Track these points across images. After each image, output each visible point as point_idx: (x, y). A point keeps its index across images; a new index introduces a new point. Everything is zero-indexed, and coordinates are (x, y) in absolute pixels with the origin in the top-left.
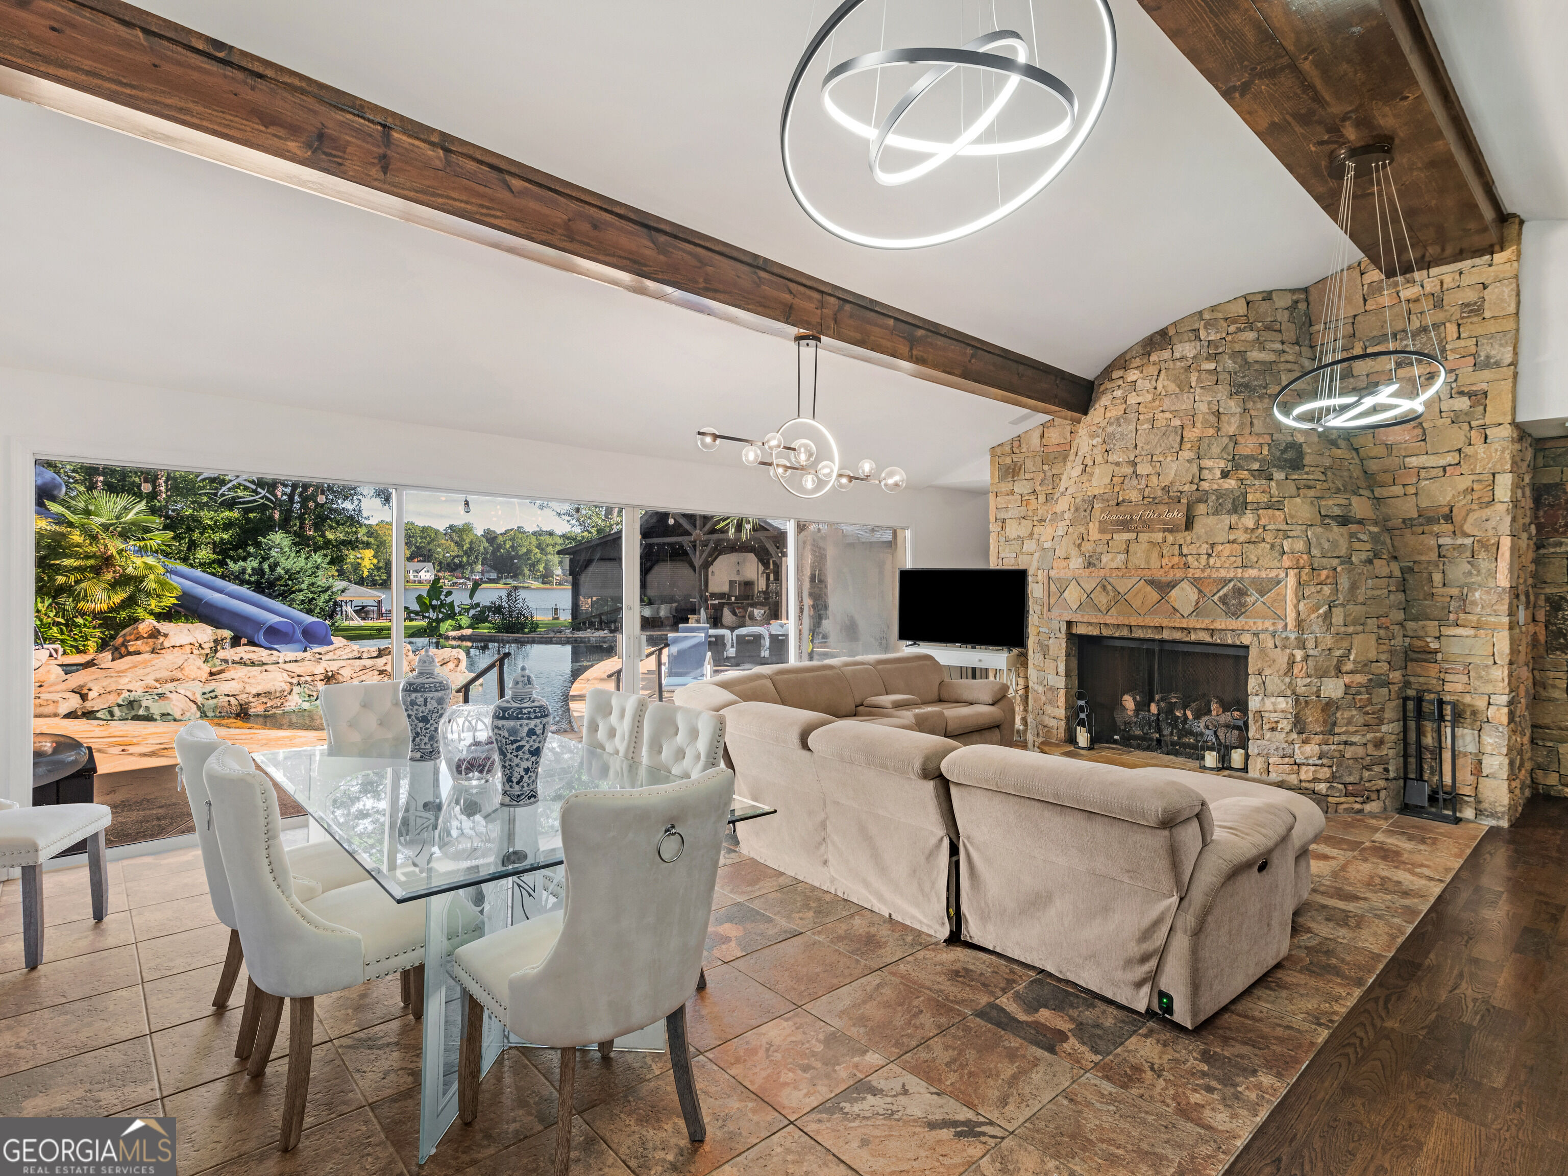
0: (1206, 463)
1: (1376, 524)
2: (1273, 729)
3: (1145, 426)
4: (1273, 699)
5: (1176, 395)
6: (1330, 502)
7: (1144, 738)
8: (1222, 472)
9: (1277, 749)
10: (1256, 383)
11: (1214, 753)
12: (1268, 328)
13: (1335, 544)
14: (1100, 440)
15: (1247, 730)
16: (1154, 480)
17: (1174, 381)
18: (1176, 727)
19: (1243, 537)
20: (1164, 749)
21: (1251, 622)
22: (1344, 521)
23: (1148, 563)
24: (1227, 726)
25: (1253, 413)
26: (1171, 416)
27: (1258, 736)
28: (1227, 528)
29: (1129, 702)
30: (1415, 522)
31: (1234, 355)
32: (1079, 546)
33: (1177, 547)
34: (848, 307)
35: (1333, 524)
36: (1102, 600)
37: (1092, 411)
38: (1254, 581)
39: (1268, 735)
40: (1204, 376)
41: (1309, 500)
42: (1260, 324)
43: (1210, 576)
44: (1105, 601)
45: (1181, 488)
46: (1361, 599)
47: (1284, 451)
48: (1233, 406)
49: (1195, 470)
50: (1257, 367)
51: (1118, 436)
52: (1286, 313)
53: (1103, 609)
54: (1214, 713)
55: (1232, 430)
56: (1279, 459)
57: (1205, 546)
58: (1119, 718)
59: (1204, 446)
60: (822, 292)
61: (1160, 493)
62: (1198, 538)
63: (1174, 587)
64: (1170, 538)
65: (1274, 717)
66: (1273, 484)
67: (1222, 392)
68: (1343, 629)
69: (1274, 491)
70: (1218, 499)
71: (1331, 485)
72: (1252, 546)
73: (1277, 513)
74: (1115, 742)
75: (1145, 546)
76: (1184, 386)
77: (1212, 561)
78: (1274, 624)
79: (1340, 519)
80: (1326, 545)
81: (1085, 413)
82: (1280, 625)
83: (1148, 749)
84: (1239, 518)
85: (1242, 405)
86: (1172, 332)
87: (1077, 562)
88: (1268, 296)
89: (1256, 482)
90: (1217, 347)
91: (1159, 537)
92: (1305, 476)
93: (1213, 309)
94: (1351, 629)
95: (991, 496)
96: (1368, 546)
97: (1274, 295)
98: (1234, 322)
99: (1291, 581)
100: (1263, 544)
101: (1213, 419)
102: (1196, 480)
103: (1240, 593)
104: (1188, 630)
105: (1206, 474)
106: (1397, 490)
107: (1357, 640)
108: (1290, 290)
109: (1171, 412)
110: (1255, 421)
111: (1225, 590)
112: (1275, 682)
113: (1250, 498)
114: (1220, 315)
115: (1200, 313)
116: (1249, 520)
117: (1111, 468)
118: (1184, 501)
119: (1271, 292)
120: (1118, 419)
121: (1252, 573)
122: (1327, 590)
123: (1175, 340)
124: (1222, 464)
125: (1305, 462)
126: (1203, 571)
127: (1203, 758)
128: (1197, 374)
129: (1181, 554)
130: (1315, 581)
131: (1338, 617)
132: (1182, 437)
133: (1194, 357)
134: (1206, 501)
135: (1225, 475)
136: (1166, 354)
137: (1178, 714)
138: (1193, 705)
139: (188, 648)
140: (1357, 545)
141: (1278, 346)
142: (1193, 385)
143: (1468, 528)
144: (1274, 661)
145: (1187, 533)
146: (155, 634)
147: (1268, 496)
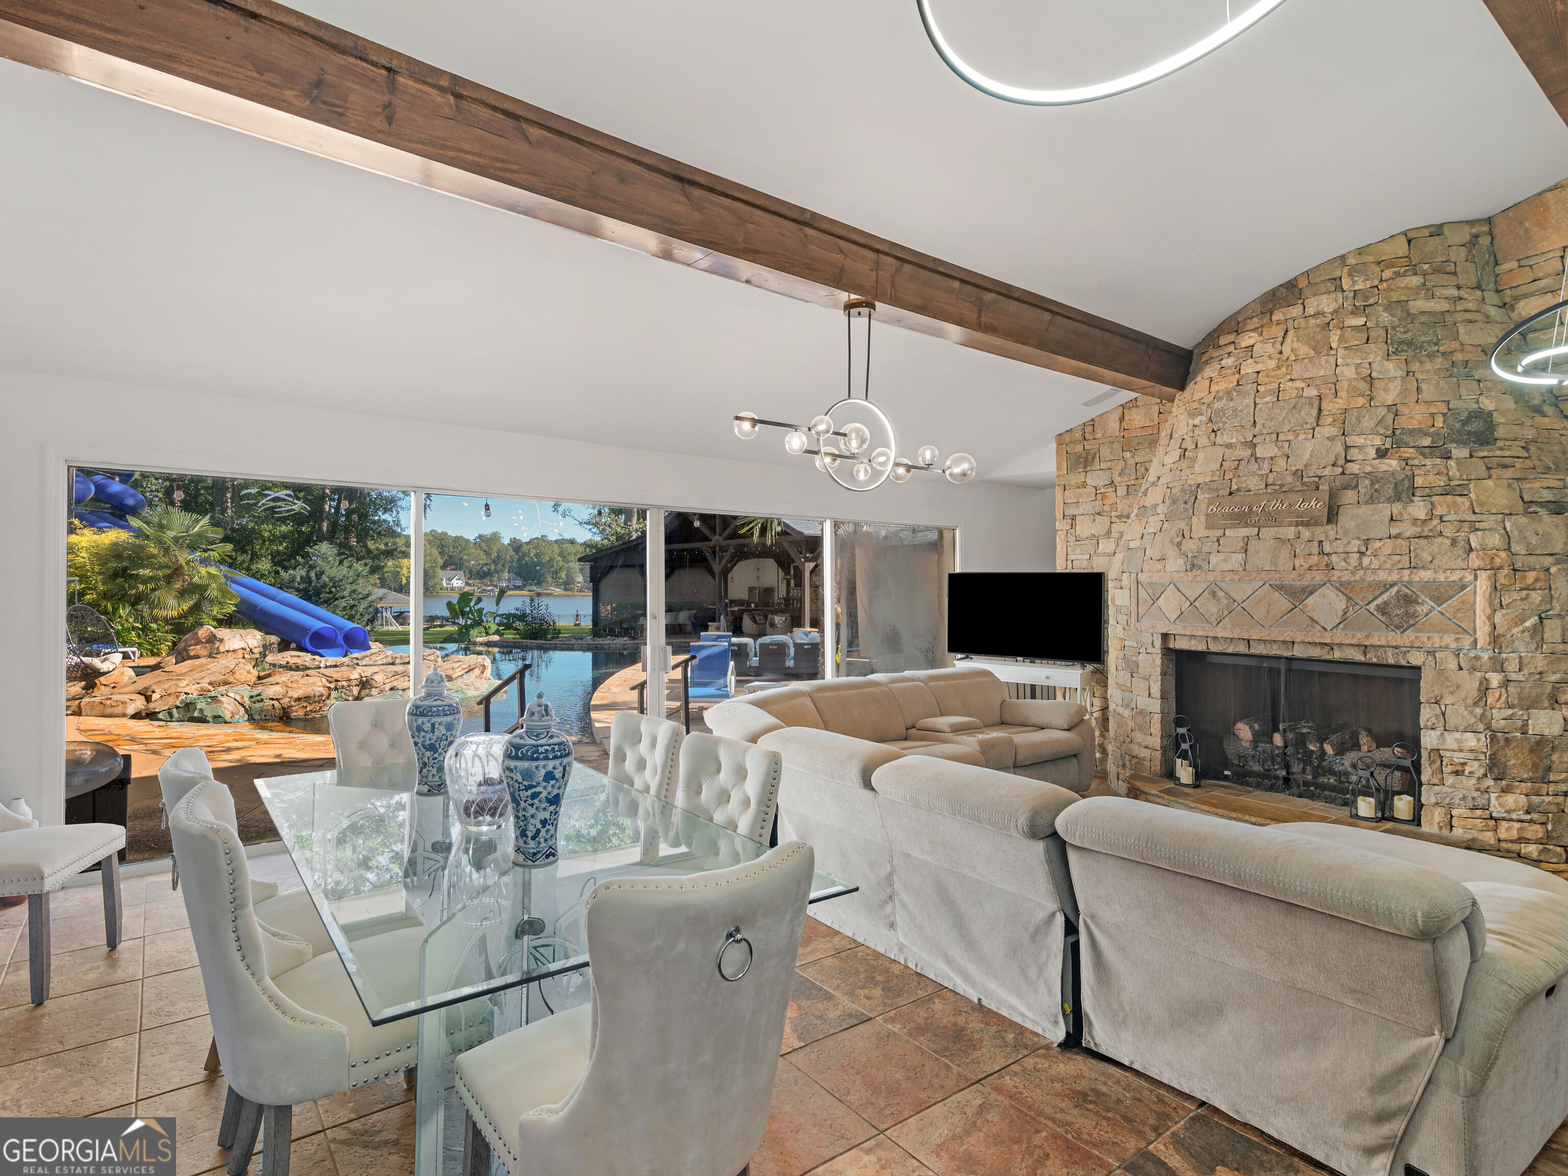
0: (1355, 440)
2: (1457, 773)
3: (1268, 399)
4: (1457, 735)
5: (1311, 359)
6: (1537, 485)
7: (1266, 775)
8: (1378, 450)
9: (1464, 798)
10: (1423, 339)
11: (1372, 800)
12: (1437, 271)
13: (1546, 539)
14: (1203, 418)
15: (1418, 771)
16: (1281, 463)
17: (1307, 343)
18: (1311, 764)
19: (1410, 531)
20: (1295, 790)
21: (1424, 637)
22: (1558, 508)
23: (1275, 564)
24: (1385, 766)
25: (1419, 376)
26: (1303, 385)
27: (1436, 781)
28: (1387, 520)
29: (1244, 731)
31: (1390, 307)
32: (1179, 544)
33: (1316, 544)
34: (907, 268)
35: (1543, 512)
36: (1211, 608)
37: (1191, 386)
38: (1426, 586)
39: (1450, 780)
40: (1349, 333)
41: (1505, 483)
42: (1426, 267)
43: (1363, 580)
44: (1215, 610)
45: (1319, 473)
47: (1465, 422)
48: (1392, 369)
49: (1339, 448)
50: (1423, 319)
51: (1229, 413)
52: (1463, 252)
53: (1213, 619)
54: (1365, 748)
55: (1390, 399)
56: (1459, 431)
57: (1356, 543)
58: (1231, 750)
59: (1352, 419)
60: (877, 251)
61: (1289, 479)
62: (1346, 533)
63: (1311, 593)
64: (1306, 533)
65: (1458, 757)
66: (1452, 463)
67: (1375, 353)
68: (1560, 648)
69: (1454, 472)
70: (1372, 484)
71: (1536, 462)
72: (1423, 542)
73: (1459, 500)
74: (1226, 778)
75: (1271, 543)
76: (1322, 348)
77: (1366, 561)
79: (1552, 506)
80: (1534, 540)
81: (1182, 388)
82: (1467, 642)
83: (1272, 788)
84: (1405, 508)
85: (1403, 366)
86: (1302, 284)
87: (1175, 564)
88: (1437, 231)
89: (1428, 462)
90: (1366, 298)
91: (1290, 532)
92: (1498, 453)
93: (1360, 251)
95: (1058, 491)
97: (1446, 229)
98: (1390, 264)
99: (1483, 585)
100: (1440, 539)
101: (1363, 386)
102: (1341, 462)
103: (1408, 600)
104: (1331, 647)
105: (1354, 454)
108: (1467, 222)
109: (1303, 380)
110: (1424, 386)
111: (1385, 597)
112: (1458, 714)
113: (1419, 482)
114: (1371, 259)
115: (1343, 258)
116: (1419, 509)
117: (1219, 452)
118: (1324, 487)
119: (1442, 225)
120: (1229, 393)
121: (1426, 575)
122: (1534, 597)
123: (1307, 292)
124: (1378, 441)
125: (1498, 434)
126: (1353, 573)
127: (1354, 804)
128: (1339, 332)
129: (1322, 553)
130: (1516, 587)
131: (1553, 631)
132: (1320, 409)
133: (1335, 312)
134: (1356, 487)
135: (1382, 454)
136: (1295, 311)
137: (1312, 747)
138: (1334, 737)
139: (240, 653)
141: (1454, 292)
142: (1334, 345)
144: (1458, 686)
145: (1329, 527)
146: (212, 639)
147: (1445, 478)
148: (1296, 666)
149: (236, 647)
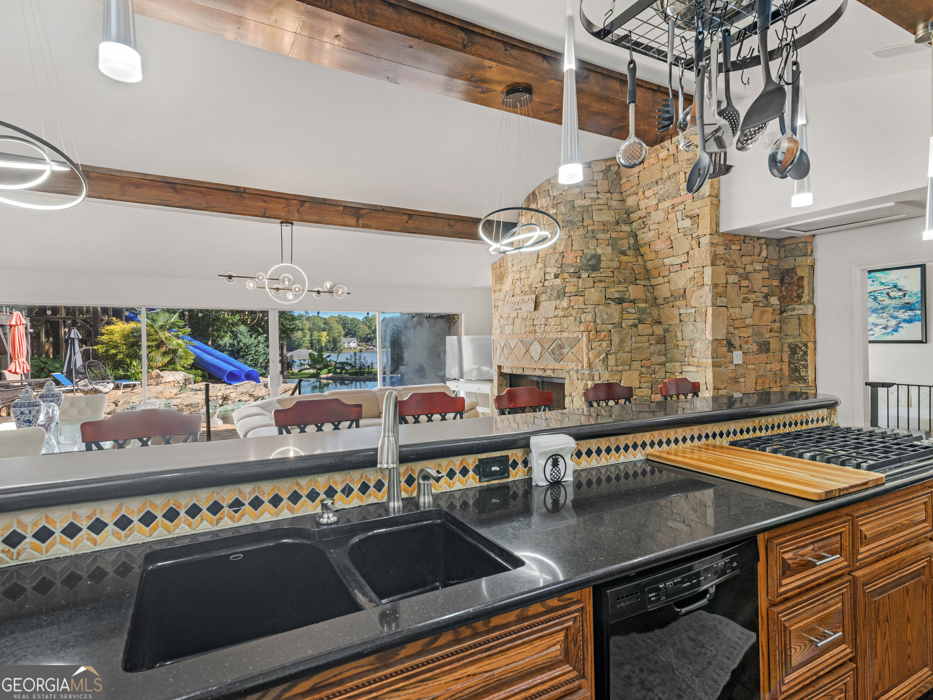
0: (548, 270)
1: (646, 301)
6: (613, 290)
8: (555, 275)
10: (576, 219)
12: (587, 185)
13: (610, 316)
14: (512, 258)
16: (526, 281)
19: (561, 313)
21: (565, 364)
22: (620, 301)
23: (520, 330)
25: (573, 238)
28: (554, 308)
30: (669, 300)
31: (566, 203)
33: (532, 321)
34: (305, 204)
35: (612, 303)
38: (567, 339)
41: (599, 289)
42: (582, 183)
43: (545, 338)
44: (507, 354)
45: (536, 285)
46: (627, 349)
47: (589, 260)
48: (563, 234)
49: (543, 274)
50: (578, 209)
52: (601, 174)
53: (506, 358)
55: (561, 249)
56: (586, 265)
57: (544, 319)
59: (547, 260)
61: (527, 289)
62: (541, 315)
63: (531, 344)
64: (530, 316)
66: (580, 280)
68: (615, 368)
69: (580, 285)
70: (551, 291)
71: (615, 279)
72: (565, 318)
73: (580, 298)
75: (520, 320)
77: (546, 328)
78: (577, 365)
79: (617, 300)
80: (605, 317)
82: (580, 367)
84: (560, 302)
85: (568, 233)
86: (537, 192)
88: (588, 165)
89: (571, 280)
90: (557, 199)
91: (525, 315)
92: (599, 275)
94: (620, 368)
95: (493, 293)
96: (635, 316)
97: (594, 164)
99: (585, 339)
100: (571, 317)
102: (543, 281)
103: (561, 347)
104: (544, 370)
105: (547, 276)
106: (660, 280)
107: (625, 374)
108: (605, 160)
110: (574, 243)
111: (553, 345)
112: (577, 401)
113: (567, 290)
115: (550, 179)
116: (565, 303)
117: (513, 275)
118: (537, 293)
119: (592, 162)
121: (565, 335)
122: (604, 344)
123: (539, 196)
124: (555, 270)
125: (601, 266)
126: (542, 334)
129: (534, 325)
130: (597, 340)
131: (612, 360)
132: (538, 255)
133: (547, 206)
134: (546, 293)
135: (556, 276)
136: (535, 206)
139: (172, 383)
140: (626, 316)
141: (595, 195)
142: (545, 223)
143: (693, 303)
144: (577, 388)
145: (536, 312)
146: (158, 376)
147: (576, 288)
148: (545, 380)
149: (170, 380)
